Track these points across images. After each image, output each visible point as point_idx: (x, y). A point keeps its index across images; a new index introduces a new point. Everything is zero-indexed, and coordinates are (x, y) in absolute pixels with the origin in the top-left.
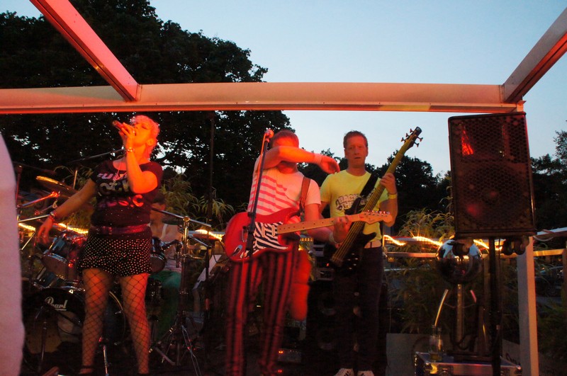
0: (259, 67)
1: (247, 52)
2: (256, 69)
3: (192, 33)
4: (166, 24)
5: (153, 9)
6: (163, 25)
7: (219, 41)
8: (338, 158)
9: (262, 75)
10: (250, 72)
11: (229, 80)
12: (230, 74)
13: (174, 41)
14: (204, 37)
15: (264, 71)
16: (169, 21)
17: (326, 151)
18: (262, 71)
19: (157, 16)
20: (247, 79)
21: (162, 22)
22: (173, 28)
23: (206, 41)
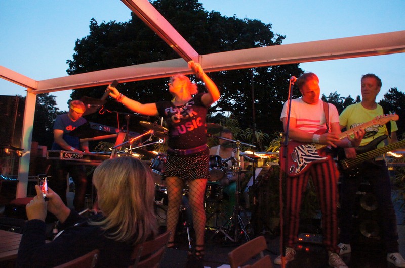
0: (279, 35)
1: (269, 25)
2: (276, 37)
3: (229, 17)
4: (210, 14)
5: (201, 4)
6: (208, 14)
7: (248, 21)
8: (343, 98)
9: (282, 41)
10: (272, 40)
11: (258, 46)
12: (258, 43)
13: (217, 24)
14: (237, 19)
15: (283, 38)
16: (212, 11)
17: (333, 93)
18: (281, 38)
19: (203, 9)
20: (270, 44)
21: (208, 12)
22: (216, 16)
23: (239, 22)
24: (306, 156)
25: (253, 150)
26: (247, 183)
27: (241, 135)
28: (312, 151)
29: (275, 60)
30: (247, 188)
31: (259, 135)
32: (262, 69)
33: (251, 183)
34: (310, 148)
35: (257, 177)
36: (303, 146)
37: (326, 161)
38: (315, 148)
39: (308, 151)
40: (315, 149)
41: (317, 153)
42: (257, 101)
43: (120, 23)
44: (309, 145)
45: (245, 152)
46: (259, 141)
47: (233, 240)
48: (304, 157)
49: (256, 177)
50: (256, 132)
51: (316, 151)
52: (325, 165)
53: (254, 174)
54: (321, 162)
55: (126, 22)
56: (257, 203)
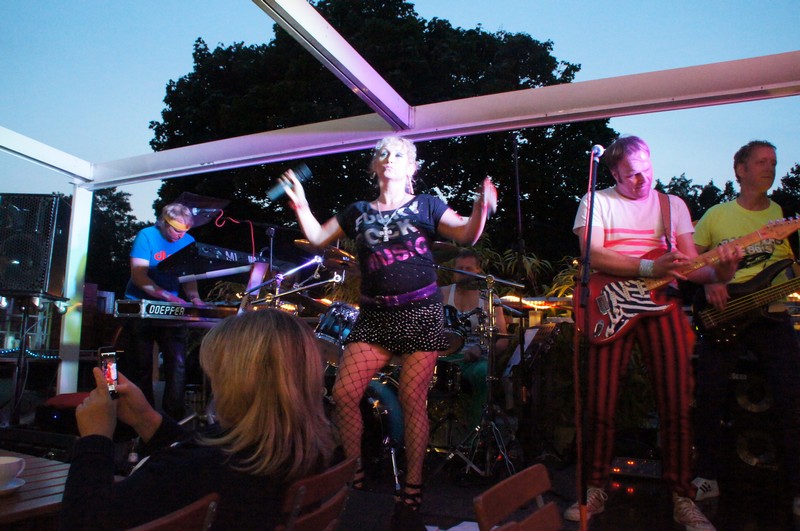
0: (568, 64)
1: (548, 45)
2: (563, 68)
3: (467, 29)
4: (430, 24)
5: (411, 6)
6: (426, 25)
7: (506, 36)
8: (698, 187)
9: (573, 76)
10: (554, 73)
11: (526, 86)
12: (526, 79)
13: (445, 45)
14: (484, 33)
15: (576, 68)
16: (435, 19)
17: (678, 177)
18: (572, 69)
19: (417, 14)
20: (551, 81)
21: (425, 21)
22: (441, 27)
23: (488, 39)
24: (626, 302)
25: (518, 292)
26: (508, 359)
27: (495, 264)
28: (638, 293)
29: (561, 112)
30: (509, 369)
31: (530, 263)
32: (535, 134)
33: (516, 359)
34: (635, 286)
35: (529, 347)
36: (621, 283)
37: (667, 313)
38: (644, 286)
39: (631, 293)
40: (645, 289)
41: (648, 296)
42: (526, 195)
43: (252, 46)
44: (632, 282)
45: (504, 298)
46: (532, 276)
47: (482, 473)
48: (622, 306)
49: (526, 347)
50: (525, 259)
51: (646, 293)
52: (664, 321)
53: (522, 341)
54: (657, 316)
55: (264, 45)
56: (529, 399)
